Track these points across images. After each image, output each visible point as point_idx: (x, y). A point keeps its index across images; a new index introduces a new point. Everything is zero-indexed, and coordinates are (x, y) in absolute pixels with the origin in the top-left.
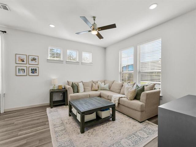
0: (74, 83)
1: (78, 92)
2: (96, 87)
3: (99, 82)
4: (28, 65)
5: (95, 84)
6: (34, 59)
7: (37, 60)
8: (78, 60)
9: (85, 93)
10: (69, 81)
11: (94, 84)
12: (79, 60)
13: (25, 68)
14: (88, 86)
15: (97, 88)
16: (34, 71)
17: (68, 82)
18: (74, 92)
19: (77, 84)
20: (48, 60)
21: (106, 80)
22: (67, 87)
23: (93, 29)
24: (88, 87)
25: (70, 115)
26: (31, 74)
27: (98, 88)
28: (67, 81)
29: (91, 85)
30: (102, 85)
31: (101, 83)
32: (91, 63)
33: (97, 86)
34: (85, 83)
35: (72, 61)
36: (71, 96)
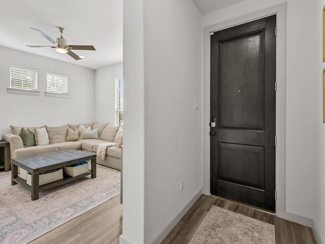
0: (26, 129)
1: (35, 145)
2: (74, 135)
3: (81, 127)
5: (74, 130)
8: (36, 88)
9: (51, 146)
10: (13, 125)
11: (71, 130)
12: (38, 87)
14: (58, 134)
15: (76, 137)
17: (12, 128)
18: (25, 145)
19: (33, 131)
21: (97, 123)
22: (10, 136)
23: (59, 46)
24: (60, 136)
25: (14, 183)
27: (79, 135)
28: (10, 126)
29: (65, 132)
30: (88, 131)
31: (84, 128)
32: (66, 94)
33: (77, 132)
34: (51, 128)
35: (22, 88)
36: (18, 153)
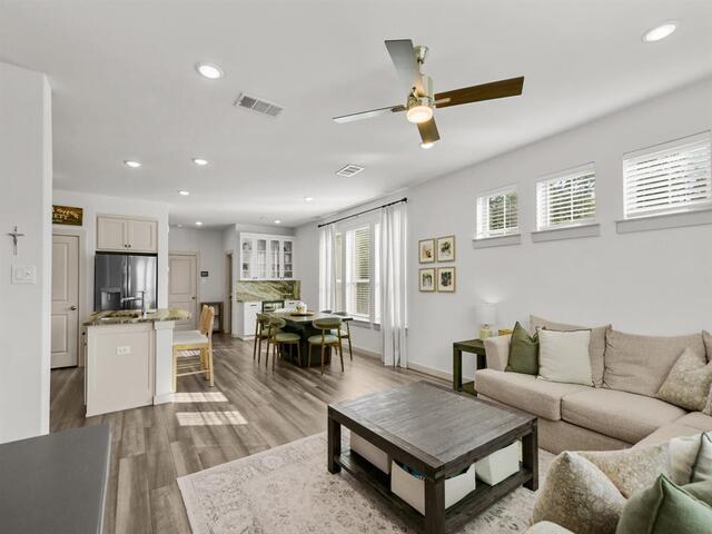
1: (536, 373)
4: (436, 265)
6: (446, 248)
7: (451, 249)
13: (431, 272)
16: (446, 279)
20: (475, 241)
26: (442, 288)
